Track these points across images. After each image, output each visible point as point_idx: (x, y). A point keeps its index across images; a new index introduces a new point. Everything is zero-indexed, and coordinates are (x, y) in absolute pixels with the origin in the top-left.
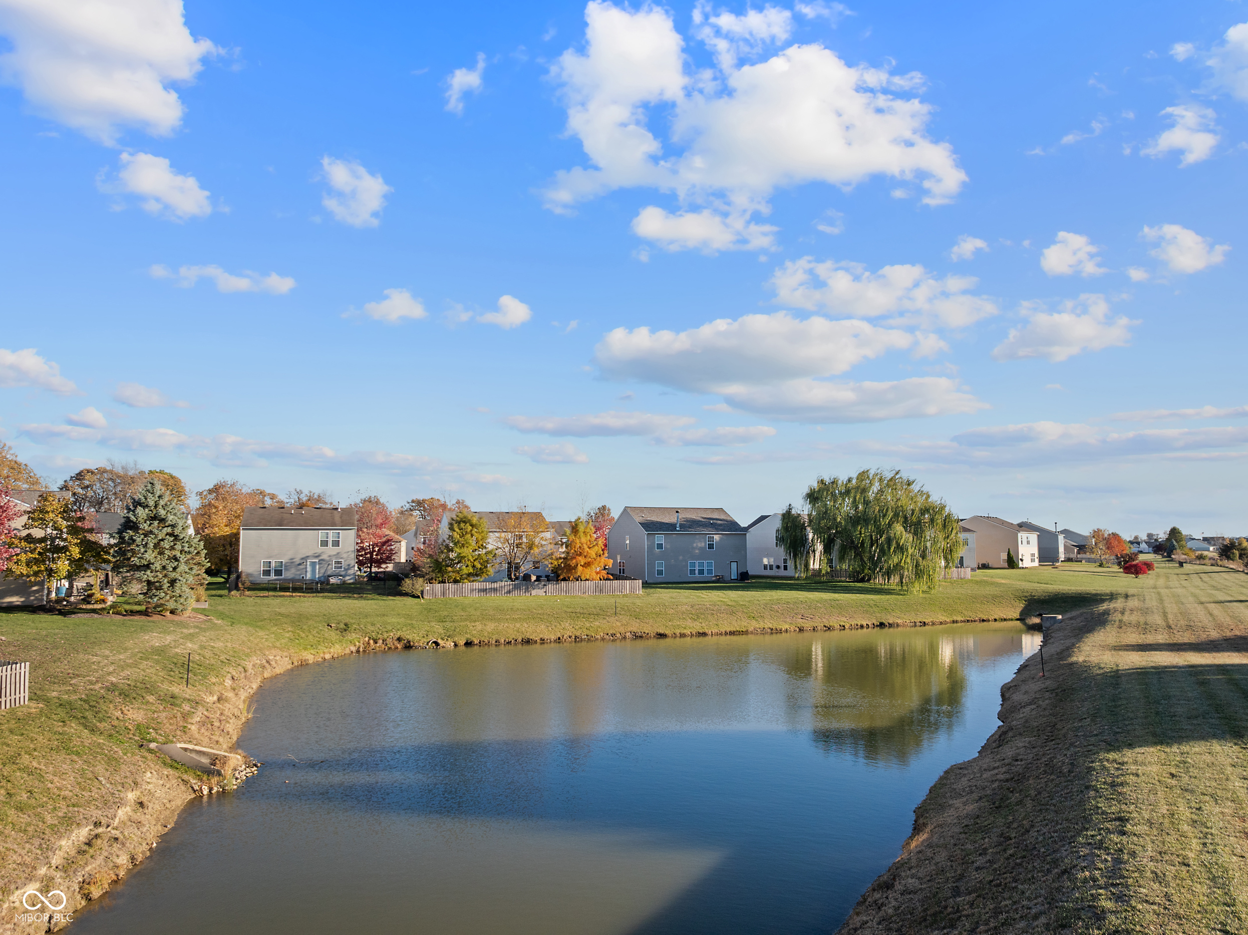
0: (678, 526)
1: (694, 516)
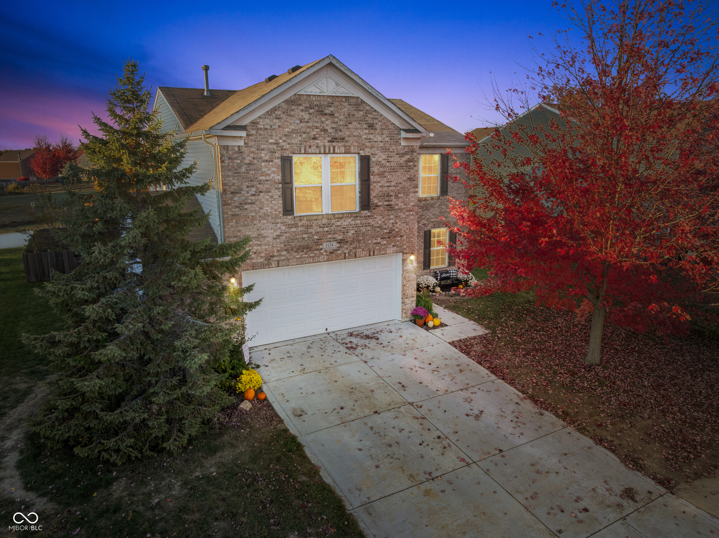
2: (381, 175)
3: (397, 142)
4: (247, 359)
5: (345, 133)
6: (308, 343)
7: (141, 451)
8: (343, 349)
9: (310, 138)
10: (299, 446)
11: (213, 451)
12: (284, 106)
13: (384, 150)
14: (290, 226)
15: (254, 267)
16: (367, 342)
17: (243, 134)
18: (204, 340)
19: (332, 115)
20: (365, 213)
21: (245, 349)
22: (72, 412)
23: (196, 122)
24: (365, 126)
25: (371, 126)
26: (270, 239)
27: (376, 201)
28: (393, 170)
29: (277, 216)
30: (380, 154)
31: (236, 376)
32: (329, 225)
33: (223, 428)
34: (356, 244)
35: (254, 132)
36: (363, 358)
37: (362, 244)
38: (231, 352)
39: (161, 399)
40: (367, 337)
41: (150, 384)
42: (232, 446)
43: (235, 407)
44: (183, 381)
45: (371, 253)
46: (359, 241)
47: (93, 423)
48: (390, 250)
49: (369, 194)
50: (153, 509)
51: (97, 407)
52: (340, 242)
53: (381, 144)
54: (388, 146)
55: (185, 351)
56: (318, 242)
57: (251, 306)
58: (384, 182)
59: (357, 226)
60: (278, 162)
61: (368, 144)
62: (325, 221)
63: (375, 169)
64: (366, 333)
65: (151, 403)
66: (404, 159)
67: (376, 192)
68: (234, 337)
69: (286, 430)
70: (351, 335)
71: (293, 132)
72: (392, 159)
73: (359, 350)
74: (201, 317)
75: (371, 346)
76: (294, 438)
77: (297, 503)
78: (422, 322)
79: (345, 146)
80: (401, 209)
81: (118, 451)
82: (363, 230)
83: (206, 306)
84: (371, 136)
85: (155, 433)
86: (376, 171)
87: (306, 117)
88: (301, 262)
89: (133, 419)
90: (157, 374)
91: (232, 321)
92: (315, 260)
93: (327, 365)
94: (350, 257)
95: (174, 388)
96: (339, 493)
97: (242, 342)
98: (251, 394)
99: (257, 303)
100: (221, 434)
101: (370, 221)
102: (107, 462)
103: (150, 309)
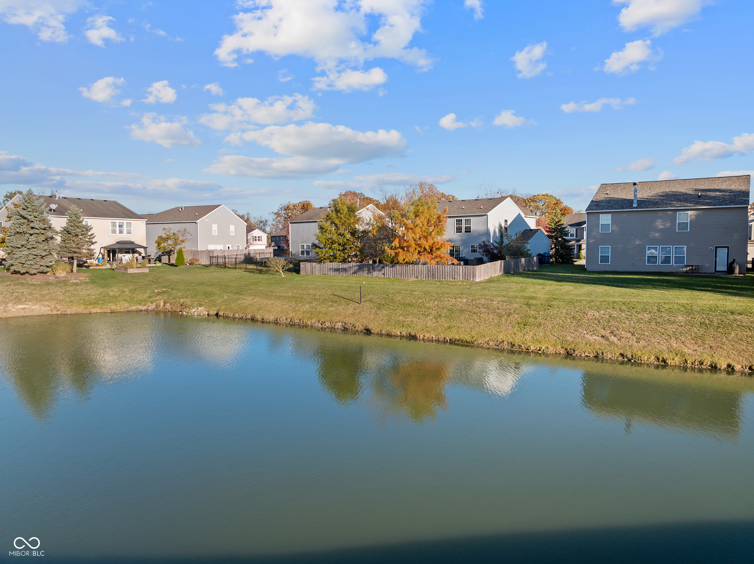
0: (635, 202)
1: (682, 189)
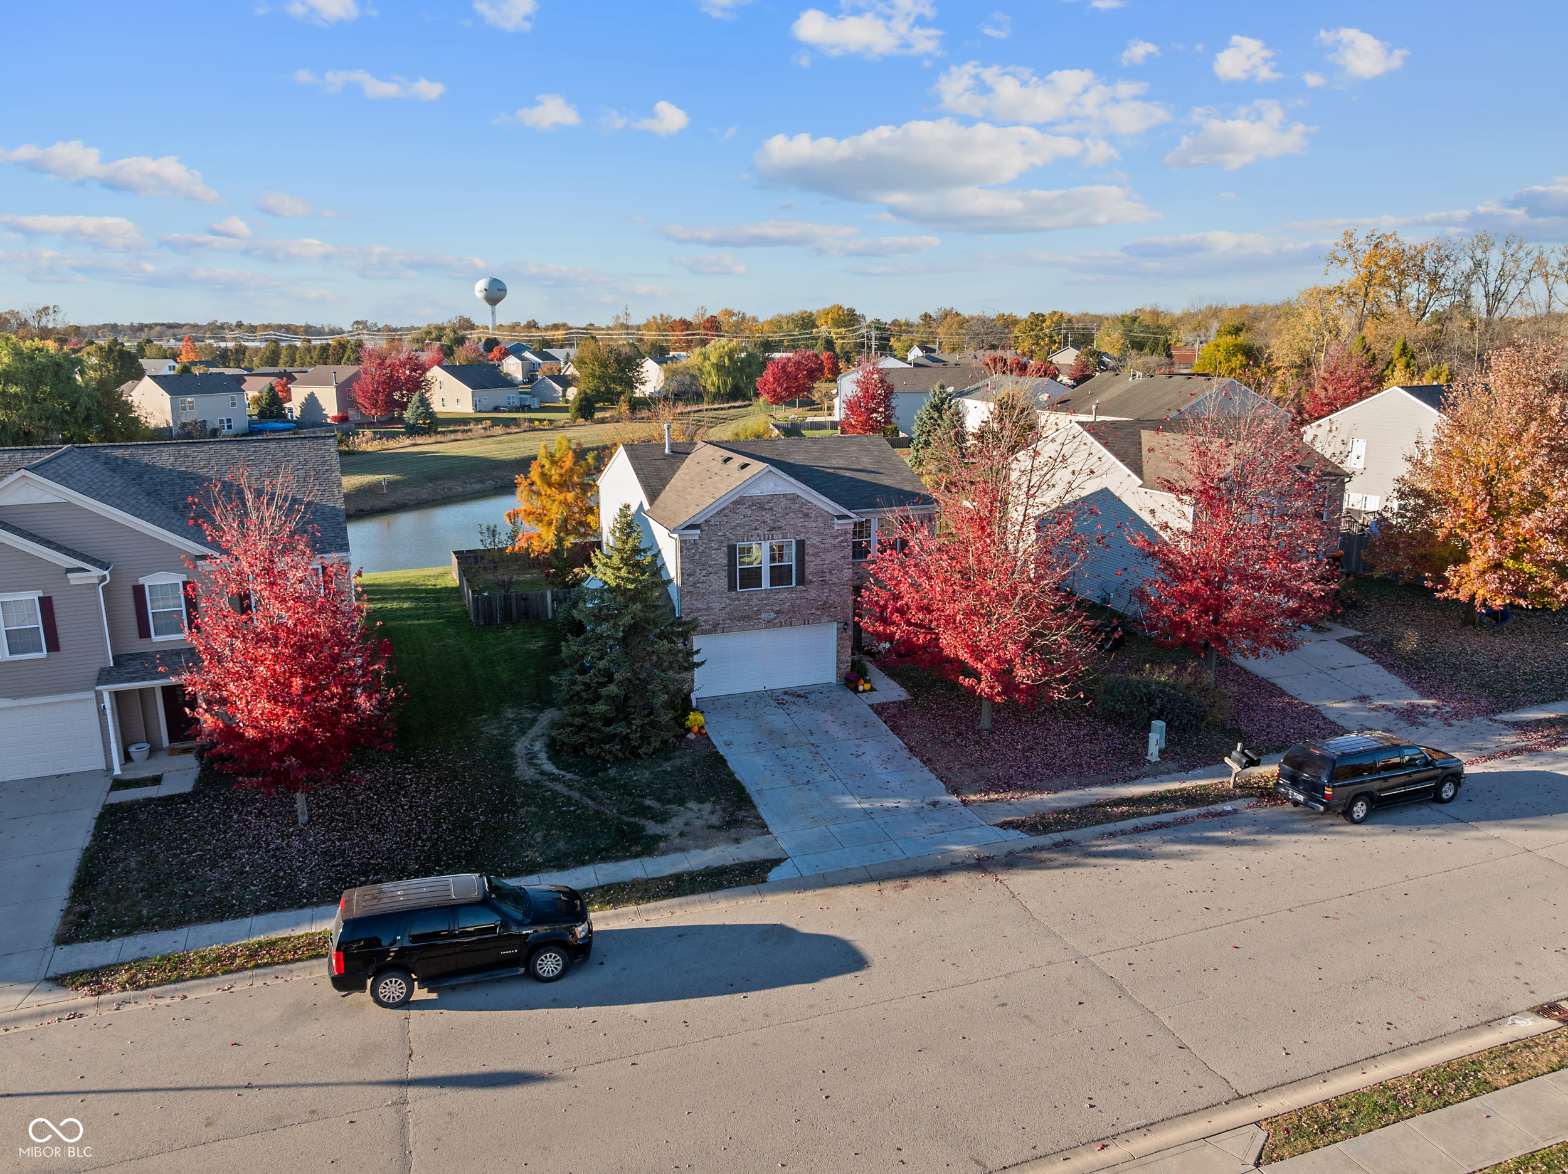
2: (816, 555)
3: (831, 526)
4: (694, 704)
5: (783, 523)
6: (747, 698)
7: (624, 754)
8: (774, 703)
9: (752, 529)
10: (725, 761)
11: (668, 759)
12: (731, 506)
13: (819, 534)
14: (733, 600)
15: (703, 633)
16: (796, 700)
17: (698, 532)
18: (665, 687)
19: (771, 509)
20: (801, 587)
21: (693, 696)
22: (581, 727)
23: (659, 495)
24: (800, 516)
25: (806, 515)
26: (717, 610)
27: (810, 577)
28: (828, 550)
29: (723, 592)
30: (815, 537)
31: (685, 715)
32: (767, 598)
33: (675, 749)
34: (792, 614)
35: (706, 528)
36: (788, 712)
37: (798, 615)
38: (683, 700)
39: (638, 722)
40: (799, 696)
41: (630, 713)
42: (681, 757)
43: (684, 736)
44: (651, 713)
45: (806, 622)
46: (794, 612)
47: (595, 735)
48: (824, 619)
49: (804, 572)
50: (634, 781)
51: (599, 724)
52: (777, 612)
53: (816, 530)
54: (822, 530)
55: (653, 693)
56: (758, 612)
57: (699, 665)
58: (818, 561)
59: (792, 598)
60: (725, 549)
61: (803, 530)
62: (763, 595)
63: (809, 550)
64: (800, 692)
65: (631, 724)
66: (838, 540)
67: (811, 569)
68: (686, 687)
69: (718, 752)
70: (785, 693)
71: (738, 525)
72: (826, 541)
73: (787, 706)
74: (663, 671)
75: (799, 703)
76: (722, 757)
77: (717, 786)
78: (852, 686)
79: (782, 534)
80: (835, 584)
81: (610, 753)
82: (799, 602)
83: (666, 664)
84: (806, 524)
85: (634, 743)
86: (811, 552)
87: (749, 512)
88: (742, 629)
89: (621, 732)
90: (635, 707)
91: (684, 675)
92: (755, 628)
93: (757, 714)
94: (786, 625)
95: (646, 716)
96: (744, 784)
97: (691, 690)
98: (696, 729)
99: (703, 663)
100: (674, 751)
101: (805, 594)
102: (603, 759)
103: (633, 664)
